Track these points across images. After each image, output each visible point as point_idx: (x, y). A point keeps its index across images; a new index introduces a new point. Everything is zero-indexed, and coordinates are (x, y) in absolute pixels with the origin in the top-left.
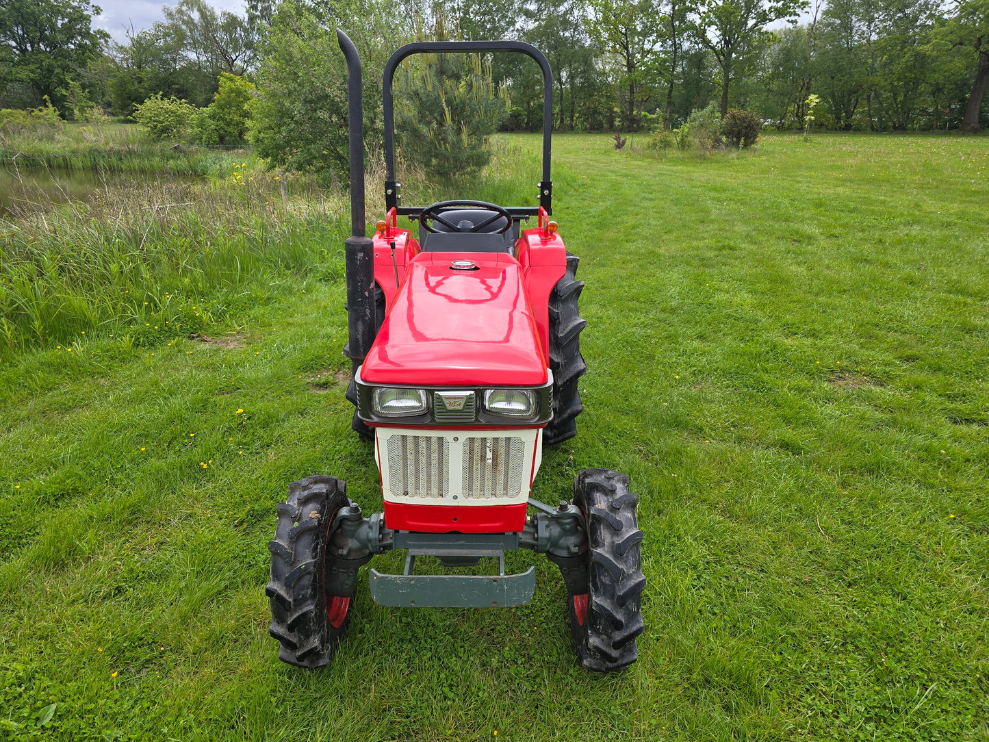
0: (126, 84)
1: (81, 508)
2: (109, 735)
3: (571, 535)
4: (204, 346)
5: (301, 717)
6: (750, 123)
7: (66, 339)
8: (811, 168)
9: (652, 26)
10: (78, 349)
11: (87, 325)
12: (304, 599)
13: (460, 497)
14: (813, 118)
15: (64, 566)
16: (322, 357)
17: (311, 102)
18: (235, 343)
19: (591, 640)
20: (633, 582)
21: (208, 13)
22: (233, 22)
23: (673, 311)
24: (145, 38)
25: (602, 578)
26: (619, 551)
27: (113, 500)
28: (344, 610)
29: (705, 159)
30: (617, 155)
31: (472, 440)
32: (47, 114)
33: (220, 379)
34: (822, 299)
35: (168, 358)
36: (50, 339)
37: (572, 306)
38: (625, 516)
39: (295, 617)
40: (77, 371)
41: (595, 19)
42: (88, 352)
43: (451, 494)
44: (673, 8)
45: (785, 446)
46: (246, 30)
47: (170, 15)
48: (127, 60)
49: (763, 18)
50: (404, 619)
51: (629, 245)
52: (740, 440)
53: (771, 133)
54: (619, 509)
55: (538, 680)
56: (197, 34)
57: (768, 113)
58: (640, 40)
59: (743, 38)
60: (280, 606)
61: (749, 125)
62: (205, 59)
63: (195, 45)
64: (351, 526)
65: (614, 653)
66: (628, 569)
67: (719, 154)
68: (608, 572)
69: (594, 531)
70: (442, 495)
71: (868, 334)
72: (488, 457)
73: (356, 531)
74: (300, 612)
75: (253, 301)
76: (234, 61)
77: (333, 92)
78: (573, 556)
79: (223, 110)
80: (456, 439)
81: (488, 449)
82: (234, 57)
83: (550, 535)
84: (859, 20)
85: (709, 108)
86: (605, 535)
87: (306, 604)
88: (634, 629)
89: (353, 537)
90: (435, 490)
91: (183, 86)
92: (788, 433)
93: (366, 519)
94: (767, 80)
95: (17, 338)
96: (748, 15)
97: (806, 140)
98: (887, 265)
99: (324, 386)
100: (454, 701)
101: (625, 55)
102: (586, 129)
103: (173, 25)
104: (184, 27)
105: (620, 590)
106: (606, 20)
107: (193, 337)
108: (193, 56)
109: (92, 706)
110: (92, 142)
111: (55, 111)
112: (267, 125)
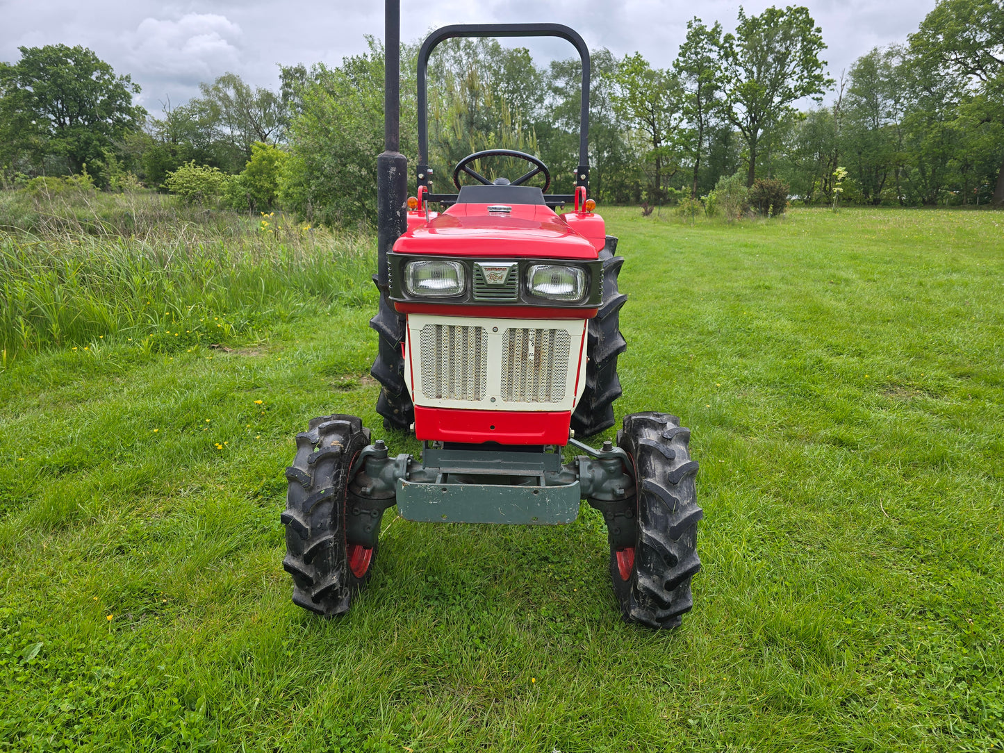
0: (160, 156)
1: (88, 479)
2: (100, 671)
3: (615, 478)
4: (224, 355)
5: (314, 662)
6: (778, 192)
7: (83, 341)
8: (842, 232)
9: (678, 103)
10: (94, 350)
11: (105, 330)
12: (323, 530)
13: (499, 399)
14: (841, 190)
15: (64, 528)
16: (346, 364)
17: (340, 157)
18: (257, 353)
19: (641, 581)
20: (687, 514)
21: (244, 91)
22: (267, 98)
23: (710, 333)
24: (181, 113)
25: (654, 509)
26: (671, 481)
27: (121, 472)
28: (366, 564)
29: (733, 225)
30: (645, 221)
31: (513, 331)
32: (81, 181)
33: (241, 379)
34: (864, 326)
35: (187, 362)
36: (67, 343)
37: (612, 281)
38: (678, 448)
39: (312, 546)
40: (93, 370)
41: (621, 96)
42: (105, 355)
43: (488, 396)
44: (699, 86)
45: (839, 442)
46: (279, 107)
47: (207, 92)
48: (163, 133)
49: (789, 96)
50: (430, 578)
51: (660, 285)
52: (790, 437)
53: (799, 206)
54: (670, 440)
55: (579, 635)
56: (232, 110)
57: (796, 188)
58: (666, 116)
59: (769, 114)
60: (295, 535)
61: (777, 194)
62: (239, 133)
63: (230, 121)
64: (376, 463)
65: (667, 597)
66: (682, 500)
67: (746, 221)
68: (660, 503)
69: (643, 463)
70: (478, 399)
71: (919, 354)
72: (530, 352)
73: (380, 469)
74: (318, 542)
75: (277, 318)
76: (266, 135)
77: (363, 145)
78: (618, 498)
79: (254, 177)
80: (495, 330)
81: (530, 342)
82: (267, 132)
83: (593, 476)
84: (885, 98)
85: (737, 175)
86: (656, 466)
87: (325, 533)
88: (690, 566)
89: (377, 476)
90: (470, 392)
91: (215, 159)
92: (841, 431)
93: (391, 458)
94: (794, 156)
95: (33, 340)
96: (773, 93)
97: (835, 212)
98: (930, 302)
99: (347, 387)
100: (486, 651)
101: (652, 131)
102: (612, 202)
103: (209, 101)
104: (219, 103)
105: (673, 521)
106: (633, 99)
107: (213, 347)
108: (227, 131)
109: (84, 646)
110: (123, 207)
111: (89, 178)
112: (297, 181)
